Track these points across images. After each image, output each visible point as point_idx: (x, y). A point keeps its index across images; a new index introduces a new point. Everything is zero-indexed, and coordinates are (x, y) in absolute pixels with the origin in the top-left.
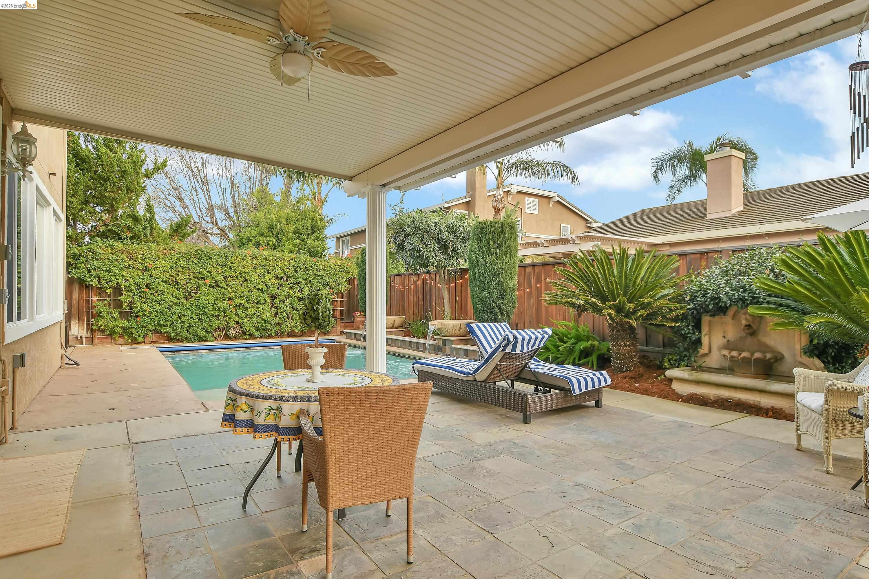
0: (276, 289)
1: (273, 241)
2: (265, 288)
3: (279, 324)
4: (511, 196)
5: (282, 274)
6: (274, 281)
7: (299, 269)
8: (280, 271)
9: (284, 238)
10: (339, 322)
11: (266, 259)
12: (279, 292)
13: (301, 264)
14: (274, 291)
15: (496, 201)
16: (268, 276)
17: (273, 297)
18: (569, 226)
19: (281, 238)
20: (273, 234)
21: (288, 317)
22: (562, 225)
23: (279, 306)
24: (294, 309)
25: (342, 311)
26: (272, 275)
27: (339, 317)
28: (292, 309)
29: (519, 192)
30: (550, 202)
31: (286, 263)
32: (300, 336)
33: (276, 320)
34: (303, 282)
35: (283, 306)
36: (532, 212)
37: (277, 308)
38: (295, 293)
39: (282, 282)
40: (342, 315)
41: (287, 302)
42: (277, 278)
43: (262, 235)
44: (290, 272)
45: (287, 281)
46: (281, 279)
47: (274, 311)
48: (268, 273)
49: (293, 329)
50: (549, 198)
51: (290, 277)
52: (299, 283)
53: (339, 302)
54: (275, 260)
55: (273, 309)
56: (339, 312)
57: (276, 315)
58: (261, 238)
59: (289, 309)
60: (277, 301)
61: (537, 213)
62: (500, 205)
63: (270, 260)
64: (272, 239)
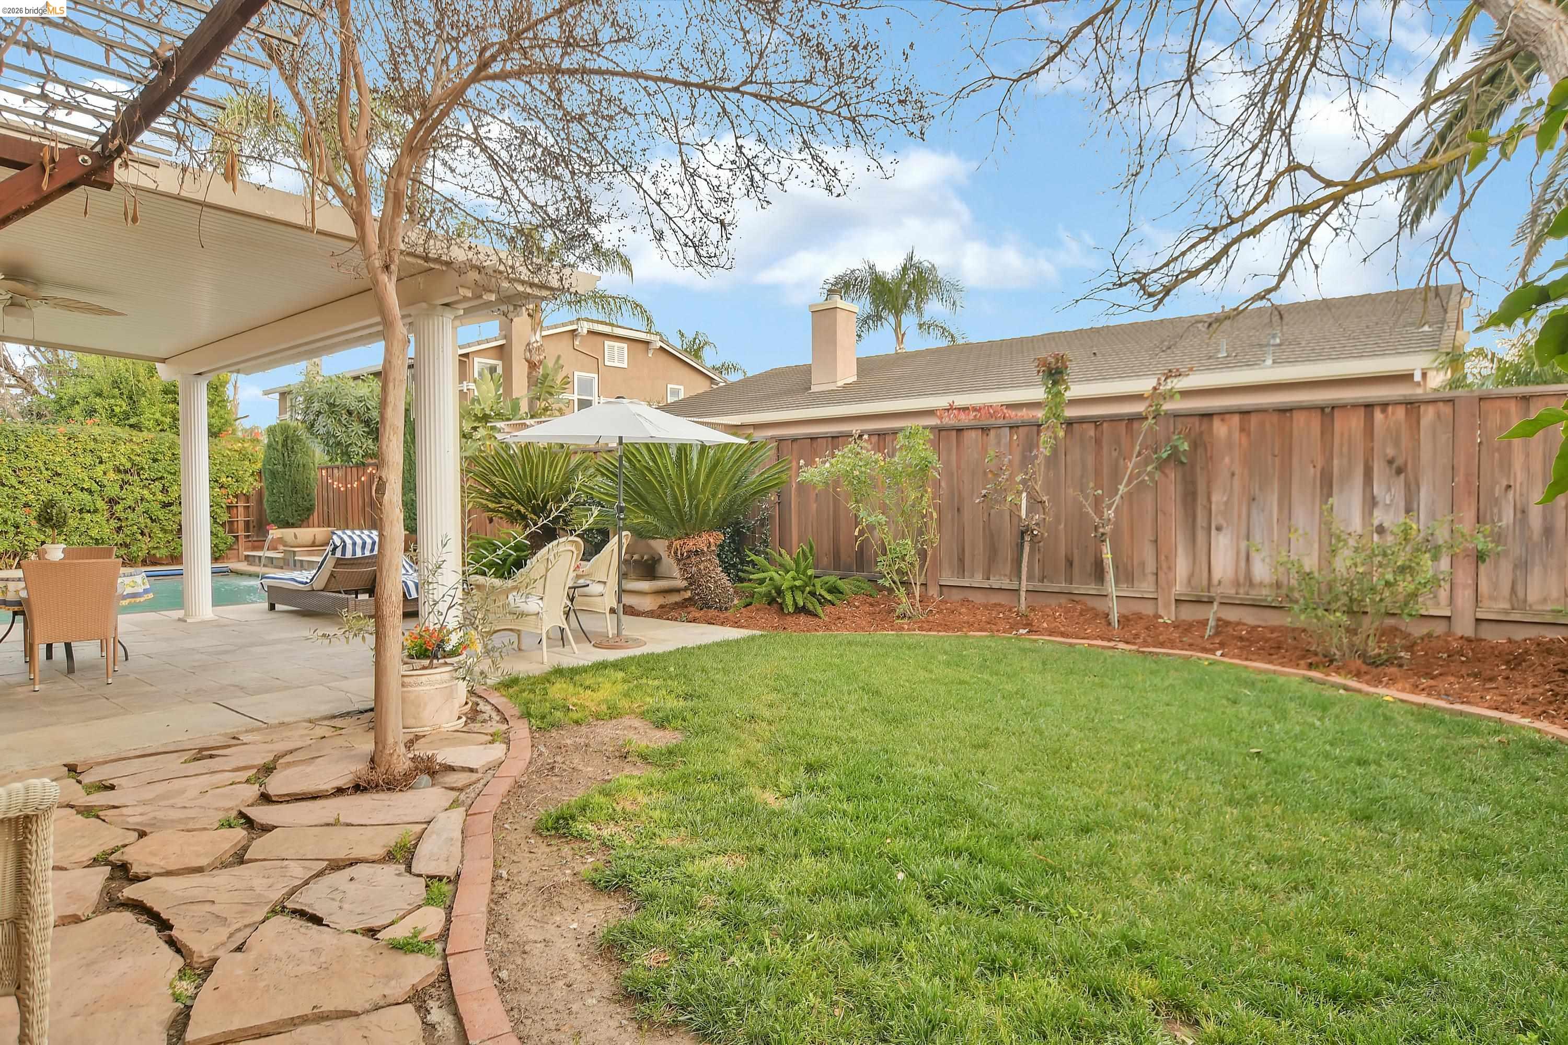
0: (118, 489)
1: (122, 406)
2: (95, 487)
3: (127, 546)
4: (579, 339)
5: (128, 465)
6: (112, 475)
7: (160, 457)
8: (124, 461)
9: (144, 402)
10: (242, 540)
11: (95, 440)
12: (123, 494)
13: (164, 448)
14: (113, 491)
15: (530, 351)
16: (100, 469)
17: (112, 502)
18: (682, 387)
19: (139, 401)
20: (122, 394)
21: (142, 534)
22: (669, 386)
23: (123, 516)
24: (153, 521)
25: (247, 523)
26: (110, 465)
27: (241, 533)
28: (148, 521)
29: (590, 332)
30: (648, 349)
31: (135, 447)
32: (167, 564)
33: (119, 538)
34: (169, 477)
35: (131, 516)
36: (616, 364)
37: (119, 519)
38: (154, 494)
39: (128, 477)
40: (247, 528)
41: (140, 509)
42: (119, 471)
43: (99, 394)
44: (144, 461)
45: (139, 475)
46: (126, 472)
47: (114, 524)
48: (101, 462)
49: (153, 552)
50: (647, 343)
51: (142, 468)
52: (162, 478)
53: (241, 510)
54: (114, 442)
55: (111, 521)
56: (241, 525)
57: (119, 529)
58: (98, 400)
59: (143, 521)
60: (119, 508)
61: (625, 366)
62: (536, 358)
63: (103, 442)
64: (119, 402)
